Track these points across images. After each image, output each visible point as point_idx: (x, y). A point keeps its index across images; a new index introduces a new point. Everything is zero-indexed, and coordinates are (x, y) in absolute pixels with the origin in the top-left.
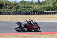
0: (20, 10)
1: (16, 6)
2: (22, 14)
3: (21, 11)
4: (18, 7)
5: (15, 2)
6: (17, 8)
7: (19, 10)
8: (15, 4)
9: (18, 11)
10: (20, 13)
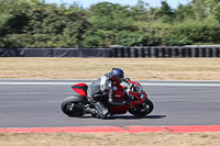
0: (91, 39)
1: (78, 24)
2: (101, 56)
3: (95, 44)
4: (86, 25)
5: (71, 7)
6: (82, 32)
7: (88, 38)
8: (75, 15)
9: (84, 43)
10: (91, 51)
